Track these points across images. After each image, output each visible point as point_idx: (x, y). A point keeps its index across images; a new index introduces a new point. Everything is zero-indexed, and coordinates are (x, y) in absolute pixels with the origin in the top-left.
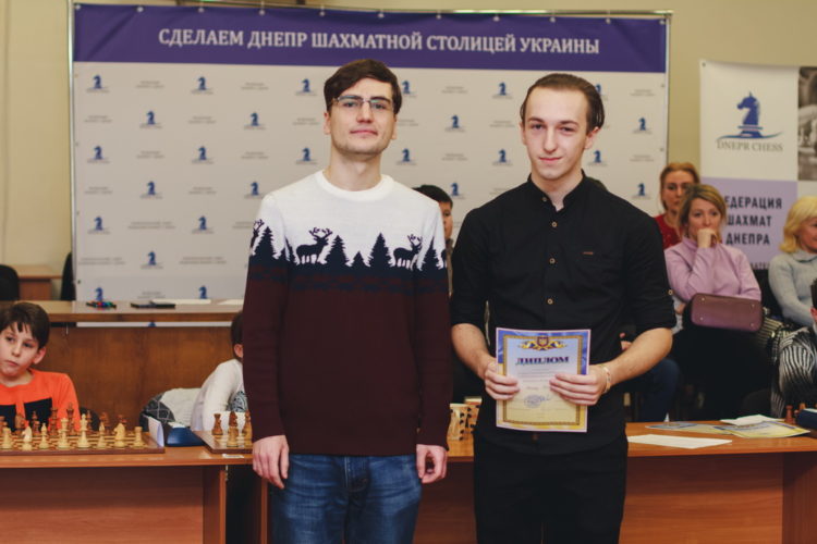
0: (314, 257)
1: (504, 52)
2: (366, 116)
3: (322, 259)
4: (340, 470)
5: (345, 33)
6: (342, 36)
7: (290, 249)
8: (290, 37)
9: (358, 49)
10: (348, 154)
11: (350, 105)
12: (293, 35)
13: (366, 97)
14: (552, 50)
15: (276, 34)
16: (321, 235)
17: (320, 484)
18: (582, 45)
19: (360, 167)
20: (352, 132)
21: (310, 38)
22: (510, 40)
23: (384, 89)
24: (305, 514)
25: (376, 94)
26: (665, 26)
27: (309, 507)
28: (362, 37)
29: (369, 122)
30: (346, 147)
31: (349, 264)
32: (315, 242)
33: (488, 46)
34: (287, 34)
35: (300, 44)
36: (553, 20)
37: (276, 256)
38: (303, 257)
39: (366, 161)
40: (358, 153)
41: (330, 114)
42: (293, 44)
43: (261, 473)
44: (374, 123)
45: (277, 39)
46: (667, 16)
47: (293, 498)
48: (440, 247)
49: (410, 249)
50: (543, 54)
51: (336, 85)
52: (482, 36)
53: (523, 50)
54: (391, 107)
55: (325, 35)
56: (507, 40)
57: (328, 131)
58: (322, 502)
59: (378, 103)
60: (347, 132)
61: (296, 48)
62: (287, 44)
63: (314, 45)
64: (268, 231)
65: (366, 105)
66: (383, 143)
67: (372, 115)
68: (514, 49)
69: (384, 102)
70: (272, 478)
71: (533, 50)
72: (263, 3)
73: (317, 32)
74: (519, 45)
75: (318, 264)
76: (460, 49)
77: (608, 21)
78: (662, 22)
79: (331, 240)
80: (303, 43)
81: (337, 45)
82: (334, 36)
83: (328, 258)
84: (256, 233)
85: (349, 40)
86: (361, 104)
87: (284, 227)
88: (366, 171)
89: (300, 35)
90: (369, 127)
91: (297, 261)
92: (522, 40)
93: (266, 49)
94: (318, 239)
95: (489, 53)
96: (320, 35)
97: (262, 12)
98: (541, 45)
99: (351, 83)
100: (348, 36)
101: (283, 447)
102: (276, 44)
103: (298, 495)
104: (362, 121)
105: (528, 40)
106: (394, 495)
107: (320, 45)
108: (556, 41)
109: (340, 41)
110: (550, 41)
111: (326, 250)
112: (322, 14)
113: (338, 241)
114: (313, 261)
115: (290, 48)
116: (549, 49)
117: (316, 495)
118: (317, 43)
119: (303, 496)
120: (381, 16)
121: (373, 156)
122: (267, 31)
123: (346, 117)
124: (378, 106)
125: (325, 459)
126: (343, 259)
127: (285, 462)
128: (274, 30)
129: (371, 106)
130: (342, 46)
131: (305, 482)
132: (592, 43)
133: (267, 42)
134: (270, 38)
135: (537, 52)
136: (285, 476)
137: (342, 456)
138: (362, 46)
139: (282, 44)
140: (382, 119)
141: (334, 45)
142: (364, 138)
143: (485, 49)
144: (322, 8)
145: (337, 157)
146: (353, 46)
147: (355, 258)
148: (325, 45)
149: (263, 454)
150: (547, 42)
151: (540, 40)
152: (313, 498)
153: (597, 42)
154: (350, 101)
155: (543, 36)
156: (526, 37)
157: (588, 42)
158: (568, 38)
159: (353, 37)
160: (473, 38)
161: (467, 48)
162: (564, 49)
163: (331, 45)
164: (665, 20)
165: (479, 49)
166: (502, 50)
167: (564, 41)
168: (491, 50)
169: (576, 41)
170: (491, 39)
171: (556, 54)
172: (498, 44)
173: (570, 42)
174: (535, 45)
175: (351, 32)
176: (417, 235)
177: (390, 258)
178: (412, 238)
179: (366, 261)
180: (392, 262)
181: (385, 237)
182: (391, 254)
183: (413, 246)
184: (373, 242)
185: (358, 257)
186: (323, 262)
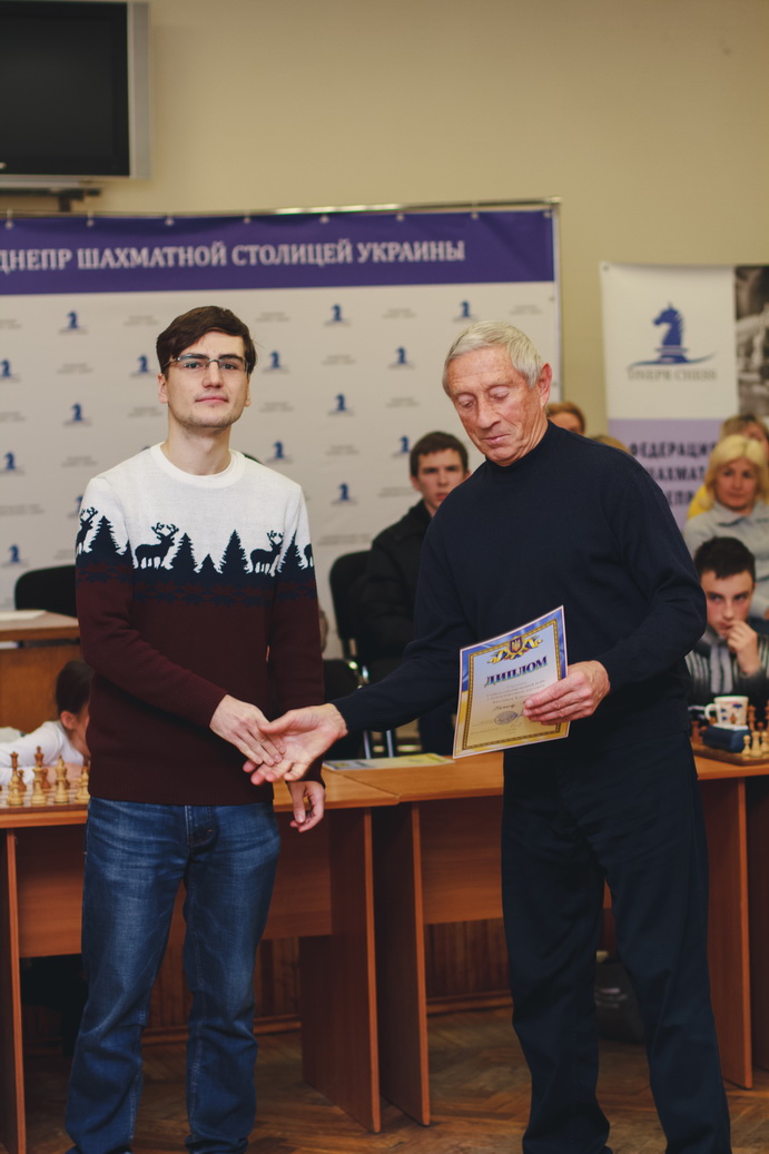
0: (157, 560)
1: (337, 265)
2: (215, 379)
3: (167, 563)
4: (179, 819)
5: (122, 247)
6: (118, 251)
8: (49, 257)
9: (140, 268)
10: (192, 427)
11: (193, 366)
12: (53, 253)
13: (213, 355)
14: (401, 258)
15: (30, 253)
16: (166, 532)
17: (151, 838)
18: (441, 250)
19: (207, 443)
20: (197, 401)
21: (75, 257)
22: (344, 247)
23: (233, 345)
25: (226, 352)
26: (550, 220)
27: (137, 867)
28: (145, 252)
29: (218, 387)
30: (191, 419)
31: (197, 570)
32: (159, 542)
33: (315, 257)
34: (44, 253)
35: (62, 265)
36: (400, 218)
37: (120, 552)
38: (144, 560)
40: (206, 426)
41: (167, 378)
42: (53, 265)
44: (223, 388)
45: (31, 260)
46: (554, 205)
48: (303, 542)
49: (270, 549)
50: (388, 264)
51: (173, 341)
52: (306, 242)
53: (362, 259)
54: (242, 366)
55: (96, 252)
56: (339, 248)
57: (166, 399)
58: (153, 862)
59: (226, 362)
60: (191, 400)
61: (57, 271)
62: (44, 265)
63: (81, 265)
64: (104, 521)
65: (214, 366)
66: (235, 412)
67: (222, 378)
68: (350, 259)
69: (236, 361)
71: (375, 259)
72: (9, 213)
73: (85, 247)
74: (356, 253)
75: (162, 569)
76: (278, 261)
77: (475, 216)
78: (547, 215)
79: (177, 538)
80: (67, 264)
81: (112, 264)
82: (108, 253)
83: (174, 562)
84: (86, 525)
85: (128, 257)
86: (208, 365)
88: (214, 448)
89: (61, 252)
90: (219, 393)
91: (135, 564)
92: (360, 246)
93: (17, 273)
94: (162, 537)
95: (316, 266)
96: (88, 252)
97: (9, 225)
98: (386, 251)
99: (194, 339)
100: (126, 251)
102: (30, 266)
104: (209, 386)
105: (369, 246)
107: (88, 265)
108: (406, 246)
109: (116, 258)
110: (397, 246)
111: (172, 552)
112: (90, 223)
113: (186, 539)
114: (156, 565)
115: (49, 270)
116: (397, 256)
117: (146, 852)
118: (85, 262)
120: (170, 222)
122: (17, 249)
123: (188, 382)
124: (228, 367)
125: (159, 807)
126: (191, 562)
128: (26, 248)
129: (220, 367)
130: (118, 265)
132: (455, 246)
133: (18, 264)
134: (21, 259)
135: (381, 263)
138: (146, 264)
139: (37, 267)
140: (233, 381)
141: (108, 264)
142: (213, 406)
143: (311, 260)
144: (90, 213)
145: (177, 431)
146: (133, 265)
147: (204, 563)
148: (96, 265)
150: (393, 248)
151: (383, 245)
152: (145, 855)
153: (461, 245)
154: (192, 361)
155: (388, 240)
156: (365, 243)
157: (449, 244)
158: (421, 241)
159: (134, 252)
160: (294, 248)
161: (287, 261)
162: (417, 256)
163: (103, 265)
164: (550, 211)
165: (303, 260)
166: (333, 261)
167: (416, 245)
168: (320, 261)
169: (433, 245)
170: (318, 247)
171: (406, 263)
172: (328, 253)
173: (425, 246)
174: (378, 252)
175: (130, 246)
176: (278, 530)
177: (245, 562)
178: (272, 535)
179: (217, 567)
180: (249, 567)
181: (240, 536)
182: (248, 557)
183: (273, 545)
184: (226, 542)
185: (208, 561)
186: (169, 567)
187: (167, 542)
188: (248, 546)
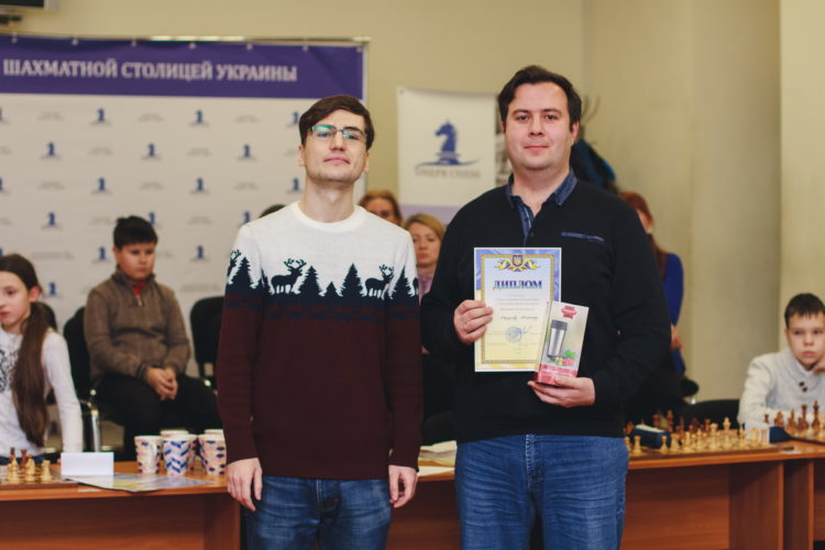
0: (288, 287)
1: (201, 80)
2: (339, 144)
3: (296, 290)
4: (312, 491)
5: (38, 59)
6: (35, 63)
7: (265, 279)
9: (51, 76)
10: (321, 182)
11: (325, 135)
13: (340, 126)
14: (249, 78)
16: (295, 265)
17: (292, 505)
18: (279, 73)
19: (333, 195)
20: (327, 160)
22: (207, 67)
23: (357, 121)
24: (276, 533)
25: (349, 124)
26: (361, 54)
27: (281, 527)
28: (55, 64)
29: (342, 150)
30: (319, 175)
31: (322, 294)
32: (289, 273)
33: (184, 73)
36: (249, 47)
37: (253, 286)
38: (278, 288)
39: (340, 188)
40: (331, 180)
41: (304, 147)
43: (234, 496)
44: (347, 152)
46: (365, 44)
47: (266, 518)
48: (411, 275)
49: (381, 278)
50: (239, 82)
52: (178, 62)
53: (221, 76)
54: (364, 139)
55: (18, 63)
56: (203, 67)
57: (303, 162)
58: (294, 523)
59: (351, 133)
60: (320, 161)
63: (6, 72)
64: (245, 261)
66: (355, 172)
67: (345, 144)
68: (210, 76)
69: (357, 133)
70: (244, 500)
71: (230, 77)
73: (9, 58)
74: (215, 72)
75: (292, 294)
76: (156, 76)
77: (305, 49)
78: (359, 50)
79: (305, 271)
81: (30, 72)
82: (27, 63)
83: (301, 288)
84: (233, 263)
85: (42, 67)
86: (334, 133)
87: (260, 257)
88: (339, 200)
90: (342, 155)
91: (272, 290)
92: (219, 68)
94: (292, 269)
95: (185, 81)
96: (12, 62)
98: (238, 72)
99: (325, 114)
100: (41, 62)
101: (255, 470)
103: (271, 515)
104: (335, 149)
105: (226, 67)
106: (365, 515)
107: (12, 72)
108: (253, 68)
109: (33, 68)
110: (247, 68)
111: (300, 281)
112: (14, 40)
113: (312, 272)
114: (287, 291)
116: (246, 76)
117: (288, 515)
118: (9, 70)
119: (276, 516)
120: (75, 43)
121: (345, 184)
123: (319, 146)
124: (352, 137)
125: (297, 481)
126: (317, 288)
127: (258, 485)
129: (344, 136)
130: (34, 73)
131: (278, 502)
132: (290, 70)
135: (234, 80)
136: (258, 497)
137: (315, 479)
138: (56, 73)
140: (354, 149)
141: (27, 72)
143: (181, 76)
144: (14, 33)
146: (46, 73)
147: (328, 289)
148: (18, 72)
149: (236, 477)
150: (244, 69)
151: (236, 67)
152: (285, 518)
153: (294, 69)
154: (324, 130)
155: (240, 63)
156: (222, 64)
157: (285, 69)
158: (265, 64)
159: (47, 64)
160: (169, 66)
161: (163, 75)
162: (261, 77)
163: (23, 72)
164: (362, 47)
165: (175, 76)
166: (198, 77)
167: (261, 68)
168: (188, 77)
169: (273, 68)
170: (187, 67)
171: (253, 81)
172: (194, 71)
173: (267, 69)
174: (232, 72)
175: (44, 59)
176: (388, 265)
177: (361, 288)
178: (383, 268)
179: (339, 291)
180: (364, 292)
181: (357, 267)
182: (363, 284)
183: (384, 276)
184: (346, 273)
185: (331, 288)
186: (297, 292)
187: (296, 273)
188: (364, 276)
